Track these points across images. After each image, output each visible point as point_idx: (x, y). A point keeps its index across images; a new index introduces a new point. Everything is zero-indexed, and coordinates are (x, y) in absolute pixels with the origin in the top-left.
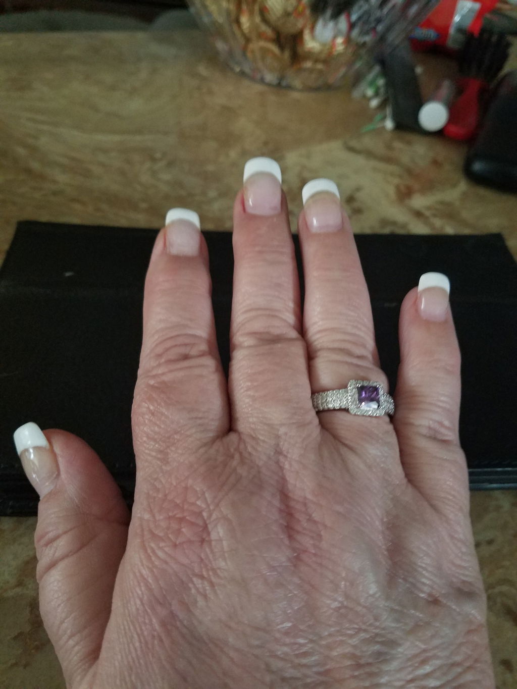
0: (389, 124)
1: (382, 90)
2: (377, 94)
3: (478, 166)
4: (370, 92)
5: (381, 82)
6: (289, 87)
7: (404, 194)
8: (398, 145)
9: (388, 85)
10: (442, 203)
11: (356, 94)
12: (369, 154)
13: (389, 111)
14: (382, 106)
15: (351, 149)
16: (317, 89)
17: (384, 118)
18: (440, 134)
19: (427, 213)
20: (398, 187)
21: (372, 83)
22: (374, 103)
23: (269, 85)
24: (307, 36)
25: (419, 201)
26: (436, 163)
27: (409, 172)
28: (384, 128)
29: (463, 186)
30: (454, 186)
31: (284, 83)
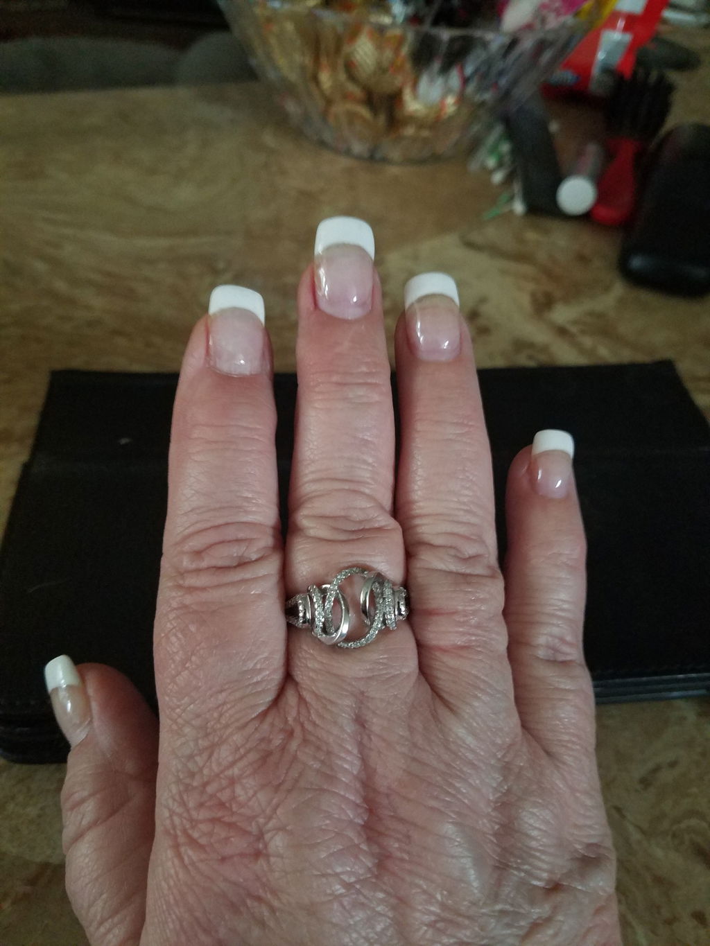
0: (519, 207)
1: (507, 159)
2: (500, 165)
3: (637, 262)
4: (491, 162)
5: (505, 148)
6: (385, 160)
7: (543, 304)
8: (531, 235)
9: (515, 152)
10: (591, 314)
11: (474, 166)
12: (494, 250)
13: (517, 187)
14: (509, 180)
15: (470, 245)
16: (422, 162)
17: (512, 198)
18: (586, 218)
19: (574, 329)
20: (533, 295)
21: (493, 150)
22: (498, 177)
23: (359, 158)
24: (407, 95)
25: (562, 314)
26: (582, 259)
27: (549, 274)
28: (511, 212)
29: (619, 289)
30: (607, 289)
31: (378, 155)
